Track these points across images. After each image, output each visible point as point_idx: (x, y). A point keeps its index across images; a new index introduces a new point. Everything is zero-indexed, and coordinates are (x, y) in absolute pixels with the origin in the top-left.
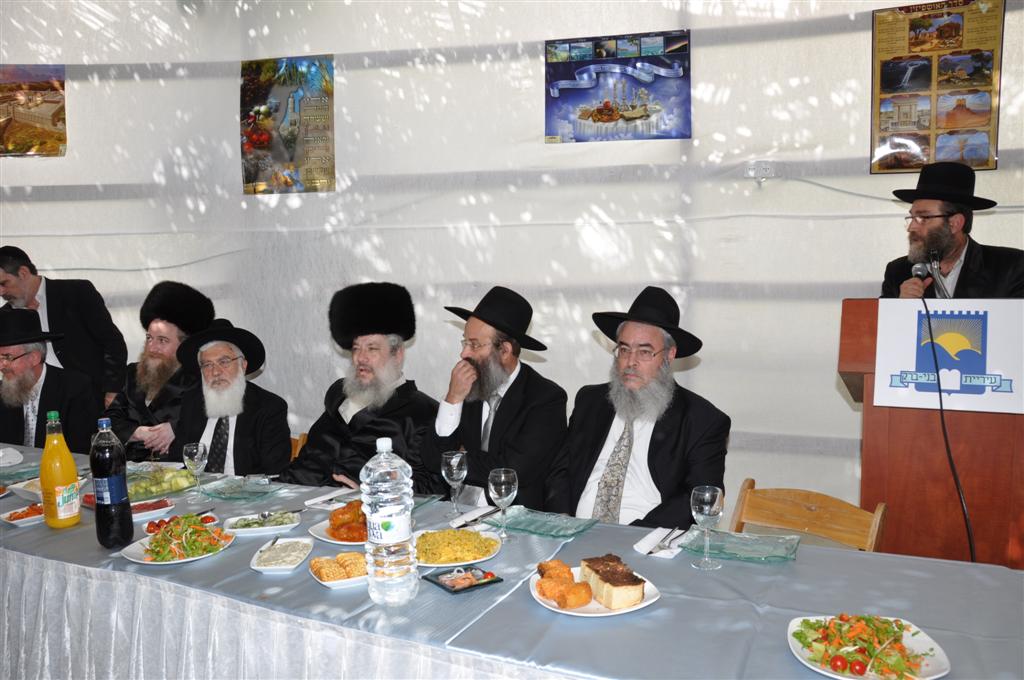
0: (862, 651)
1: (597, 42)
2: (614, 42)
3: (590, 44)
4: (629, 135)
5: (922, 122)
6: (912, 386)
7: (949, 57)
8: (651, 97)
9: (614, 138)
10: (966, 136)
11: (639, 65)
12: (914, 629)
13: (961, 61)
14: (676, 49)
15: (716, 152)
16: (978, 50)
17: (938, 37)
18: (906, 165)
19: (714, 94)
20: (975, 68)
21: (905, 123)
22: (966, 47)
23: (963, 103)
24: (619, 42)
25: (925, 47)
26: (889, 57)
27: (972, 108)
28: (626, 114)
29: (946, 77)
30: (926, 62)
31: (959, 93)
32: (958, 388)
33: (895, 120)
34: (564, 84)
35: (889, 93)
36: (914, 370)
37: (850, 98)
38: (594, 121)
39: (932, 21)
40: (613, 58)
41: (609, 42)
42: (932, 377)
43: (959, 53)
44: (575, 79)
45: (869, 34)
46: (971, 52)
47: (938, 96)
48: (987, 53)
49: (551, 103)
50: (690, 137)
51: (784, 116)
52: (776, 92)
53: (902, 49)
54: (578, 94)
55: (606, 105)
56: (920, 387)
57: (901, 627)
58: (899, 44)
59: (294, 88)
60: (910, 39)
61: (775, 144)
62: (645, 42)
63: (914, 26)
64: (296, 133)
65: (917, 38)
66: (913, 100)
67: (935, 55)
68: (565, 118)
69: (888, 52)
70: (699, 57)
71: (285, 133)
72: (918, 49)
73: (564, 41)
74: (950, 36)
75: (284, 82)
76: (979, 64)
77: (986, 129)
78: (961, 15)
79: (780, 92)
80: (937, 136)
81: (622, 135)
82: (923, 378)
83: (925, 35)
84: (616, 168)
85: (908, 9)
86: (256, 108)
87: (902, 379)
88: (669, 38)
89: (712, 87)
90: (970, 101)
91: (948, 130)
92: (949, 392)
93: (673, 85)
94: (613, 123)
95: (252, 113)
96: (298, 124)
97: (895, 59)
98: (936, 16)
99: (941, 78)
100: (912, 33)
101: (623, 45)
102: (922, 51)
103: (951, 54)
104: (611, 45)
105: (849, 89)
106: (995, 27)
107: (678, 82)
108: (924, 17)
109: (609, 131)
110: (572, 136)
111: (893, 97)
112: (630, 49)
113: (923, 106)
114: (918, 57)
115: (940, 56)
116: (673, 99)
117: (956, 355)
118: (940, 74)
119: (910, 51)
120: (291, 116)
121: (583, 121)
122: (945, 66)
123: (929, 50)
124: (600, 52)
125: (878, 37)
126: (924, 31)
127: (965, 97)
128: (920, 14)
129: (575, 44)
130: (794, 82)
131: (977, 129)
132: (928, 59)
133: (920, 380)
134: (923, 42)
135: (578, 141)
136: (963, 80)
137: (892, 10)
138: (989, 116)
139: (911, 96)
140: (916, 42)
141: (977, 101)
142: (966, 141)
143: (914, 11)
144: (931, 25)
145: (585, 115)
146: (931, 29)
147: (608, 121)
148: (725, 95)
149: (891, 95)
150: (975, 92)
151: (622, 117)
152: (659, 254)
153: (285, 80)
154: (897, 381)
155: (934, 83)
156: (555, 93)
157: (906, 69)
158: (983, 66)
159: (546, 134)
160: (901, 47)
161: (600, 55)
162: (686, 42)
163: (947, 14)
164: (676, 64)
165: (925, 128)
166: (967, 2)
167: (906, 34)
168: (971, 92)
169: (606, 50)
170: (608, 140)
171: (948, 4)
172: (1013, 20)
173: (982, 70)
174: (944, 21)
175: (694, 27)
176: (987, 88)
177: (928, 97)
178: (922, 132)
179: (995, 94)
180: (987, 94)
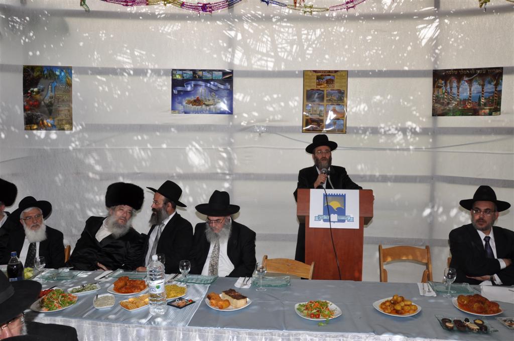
1: (194, 71)
2: (201, 72)
3: (191, 72)
4: (207, 112)
5: (321, 114)
7: (330, 91)
8: (216, 97)
9: (201, 113)
11: (212, 83)
13: (334, 93)
14: (227, 78)
15: (244, 122)
16: (340, 90)
17: (326, 83)
19: (244, 98)
21: (315, 114)
22: (336, 88)
24: (204, 72)
25: (322, 86)
26: (309, 89)
28: (206, 103)
29: (329, 98)
31: (334, 105)
32: (337, 221)
33: (311, 113)
34: (180, 88)
35: (309, 102)
36: (322, 214)
37: (296, 104)
38: (193, 105)
39: (325, 77)
40: (201, 79)
43: (333, 90)
44: (184, 87)
45: (302, 79)
46: (337, 90)
47: (326, 105)
48: (343, 91)
49: (173, 96)
50: (232, 114)
51: (271, 109)
52: (268, 99)
54: (187, 93)
55: (198, 98)
57: (327, 303)
59: (52, 81)
60: (317, 83)
61: (268, 119)
62: (214, 74)
63: (318, 78)
64: (53, 102)
66: (318, 106)
67: (325, 90)
68: (181, 103)
69: (309, 87)
70: (236, 81)
71: (47, 102)
72: (319, 87)
73: (180, 70)
74: (331, 84)
75: (47, 78)
76: (340, 95)
77: (343, 118)
78: (334, 76)
79: (270, 99)
80: (326, 120)
81: (204, 112)
83: (322, 82)
84: (202, 125)
85: (315, 71)
86: (32, 89)
87: (319, 218)
88: (225, 73)
89: (242, 95)
90: (337, 108)
92: (334, 222)
93: (225, 93)
94: (200, 107)
95: (29, 91)
96: (54, 98)
97: (311, 89)
98: (326, 75)
99: (327, 99)
100: (318, 81)
101: (205, 74)
102: (321, 87)
103: (331, 90)
104: (200, 73)
105: (296, 100)
106: (345, 82)
107: (228, 91)
108: (322, 75)
109: (199, 109)
110: (183, 111)
111: (310, 104)
112: (209, 76)
113: (321, 108)
114: (319, 90)
115: (327, 90)
116: (225, 98)
117: (336, 209)
118: (327, 97)
119: (317, 87)
120: (50, 94)
121: (188, 105)
122: (329, 94)
123: (323, 88)
124: (196, 76)
125: (305, 80)
126: (321, 80)
127: (336, 106)
128: (320, 74)
129: (185, 72)
130: (275, 96)
131: (340, 118)
132: (323, 91)
133: (325, 218)
134: (321, 85)
135: (185, 113)
136: (335, 100)
137: (311, 71)
138: (344, 114)
139: (317, 104)
140: (319, 84)
141: (340, 108)
142: (336, 122)
143: (318, 72)
144: (324, 78)
145: (189, 102)
146: (324, 80)
147: (198, 105)
148: (248, 99)
150: (339, 105)
151: (204, 104)
152: (221, 163)
153: (47, 76)
154: (317, 218)
155: (325, 100)
156: (176, 92)
157: (315, 94)
159: (172, 110)
160: (313, 85)
161: (195, 77)
162: (231, 75)
163: (329, 75)
164: (227, 84)
165: (322, 116)
166: (336, 72)
167: (315, 80)
168: (337, 105)
169: (198, 75)
170: (198, 113)
171: (329, 72)
172: (351, 81)
173: (341, 97)
174: (328, 77)
175: (235, 69)
176: (343, 104)
177: (323, 105)
178: (321, 118)
179: (345, 106)
180: (343, 106)
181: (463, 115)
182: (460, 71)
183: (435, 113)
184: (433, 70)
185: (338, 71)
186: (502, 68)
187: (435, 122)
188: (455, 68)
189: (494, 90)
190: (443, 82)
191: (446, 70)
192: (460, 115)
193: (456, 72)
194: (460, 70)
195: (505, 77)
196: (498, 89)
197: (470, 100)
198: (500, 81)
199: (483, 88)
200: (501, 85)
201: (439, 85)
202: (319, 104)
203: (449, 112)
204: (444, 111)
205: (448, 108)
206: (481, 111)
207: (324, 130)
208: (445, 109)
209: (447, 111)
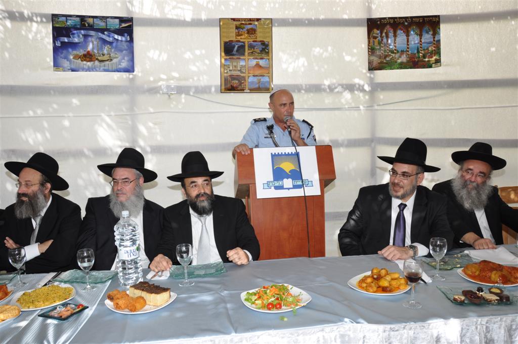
0: (277, 299)
1: (83, 18)
2: (92, 19)
3: (78, 19)
4: (101, 69)
5: (242, 70)
6: (273, 188)
7: (252, 43)
8: (113, 50)
9: (93, 71)
10: (260, 77)
11: (105, 33)
12: (290, 286)
13: (257, 45)
14: (126, 27)
16: (263, 41)
17: (247, 33)
18: (236, 89)
20: (263, 48)
21: (235, 70)
22: (259, 39)
23: (258, 63)
24: (95, 20)
25: (242, 37)
26: (227, 40)
27: (262, 66)
28: (99, 58)
29: (251, 51)
30: (243, 44)
31: (256, 58)
32: (292, 187)
33: (231, 68)
34: (63, 39)
35: (228, 56)
36: (273, 180)
38: (82, 61)
39: (245, 26)
40: (91, 27)
41: (89, 19)
42: (281, 183)
43: (256, 41)
44: (70, 37)
45: (218, 29)
46: (261, 41)
48: (267, 43)
49: (56, 50)
50: (133, 72)
53: (233, 37)
54: (74, 45)
55: (88, 52)
56: (277, 188)
58: (231, 34)
60: (236, 33)
62: (109, 22)
63: (237, 28)
65: (239, 33)
66: (238, 60)
67: (246, 41)
68: (66, 58)
69: (227, 38)
70: (137, 31)
72: (239, 37)
73: (63, 16)
74: (252, 34)
76: (264, 47)
77: (268, 75)
78: (256, 25)
80: (249, 77)
81: (97, 69)
82: (277, 184)
83: (242, 32)
84: (95, 86)
85: (234, 20)
87: (268, 185)
88: (122, 20)
90: (262, 62)
91: (253, 75)
92: (289, 189)
93: (125, 45)
94: (92, 63)
97: (230, 41)
98: (246, 24)
99: (249, 52)
100: (237, 31)
101: (97, 21)
102: (241, 39)
103: (253, 41)
104: (91, 21)
106: (269, 32)
107: (128, 43)
108: (242, 24)
109: (90, 66)
110: (69, 68)
111: (230, 58)
112: (102, 24)
113: (242, 63)
114: (239, 41)
115: (248, 42)
116: (124, 52)
117: (289, 172)
118: (249, 49)
119: (236, 38)
121: (75, 60)
122: (251, 47)
123: (244, 39)
124: (84, 23)
125: (222, 31)
126: (241, 30)
127: (259, 60)
128: (239, 23)
129: (70, 18)
131: (264, 75)
132: (244, 43)
133: (276, 185)
134: (242, 35)
135: (73, 70)
136: (258, 53)
137: (228, 19)
138: (269, 69)
139: (237, 58)
140: (238, 35)
141: (264, 63)
142: (260, 79)
143: (237, 21)
144: (244, 28)
145: (76, 57)
146: (244, 30)
147: (88, 61)
149: (229, 57)
150: (263, 59)
151: (97, 59)
154: (266, 186)
155: (246, 54)
156: (58, 44)
157: (234, 47)
158: (265, 48)
159: (54, 66)
160: (232, 36)
161: (84, 25)
162: (131, 24)
163: (251, 24)
164: (126, 34)
165: (243, 73)
166: (258, 20)
167: (234, 31)
168: (261, 59)
169: (87, 23)
170: (90, 71)
171: (250, 20)
172: (276, 30)
173: (265, 49)
174: (250, 27)
175: (134, 16)
176: (267, 57)
177: (245, 59)
178: (242, 75)
179: (270, 60)
180: (268, 60)
181: (401, 68)
182: (396, 20)
183: (372, 68)
184: (367, 19)
185: (260, 19)
186: (438, 17)
188: (390, 16)
189: (432, 40)
190: (378, 32)
191: (381, 19)
192: (398, 69)
193: (392, 21)
194: (396, 18)
195: (443, 27)
196: (436, 39)
197: (408, 51)
198: (438, 30)
199: (421, 38)
200: (439, 34)
201: (374, 35)
202: (239, 58)
203: (386, 65)
204: (381, 65)
205: (385, 61)
206: (420, 63)
207: (247, 88)
208: (382, 62)
209: (384, 65)
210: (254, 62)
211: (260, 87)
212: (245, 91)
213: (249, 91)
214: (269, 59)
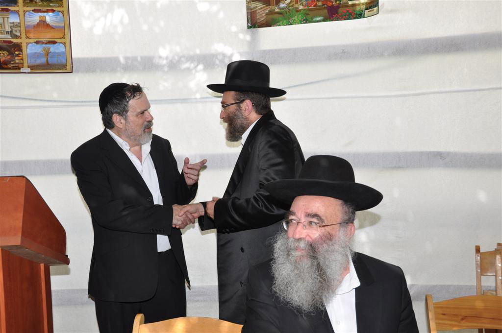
5: (14, 32)
10: (49, 45)
18: (5, 66)
23: (43, 19)
27: (51, 24)
31: (40, 11)
47: (25, 12)
66: (5, 14)
77: (62, 40)
80: (27, 44)
90: (49, 18)
91: (35, 40)
113: (14, 19)
127: (45, 14)
131: (56, 40)
138: (63, 32)
139: (3, 10)
141: (54, 19)
142: (49, 49)
150: (53, 11)
155: (20, 1)
165: (16, 37)
168: (48, 11)
176: (61, 9)
177: (17, 12)
178: (15, 41)
179: (66, 14)
180: (60, 13)
183: (254, 23)
187: (254, 42)
192: (301, 22)
202: (7, 10)
203: (280, 17)
204: (271, 16)
205: (277, 10)
206: (341, 10)
207: (26, 64)
208: (271, 13)
209: (275, 16)
210: (36, 18)
211: (50, 62)
212: (22, 70)
213: (29, 70)
214: (62, 12)
